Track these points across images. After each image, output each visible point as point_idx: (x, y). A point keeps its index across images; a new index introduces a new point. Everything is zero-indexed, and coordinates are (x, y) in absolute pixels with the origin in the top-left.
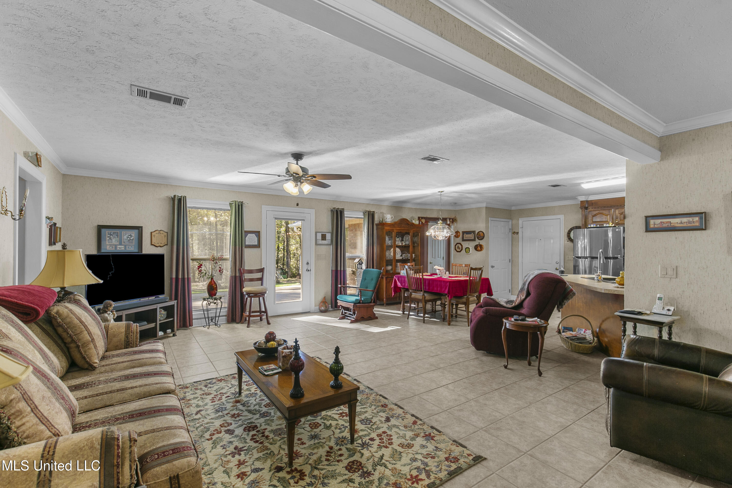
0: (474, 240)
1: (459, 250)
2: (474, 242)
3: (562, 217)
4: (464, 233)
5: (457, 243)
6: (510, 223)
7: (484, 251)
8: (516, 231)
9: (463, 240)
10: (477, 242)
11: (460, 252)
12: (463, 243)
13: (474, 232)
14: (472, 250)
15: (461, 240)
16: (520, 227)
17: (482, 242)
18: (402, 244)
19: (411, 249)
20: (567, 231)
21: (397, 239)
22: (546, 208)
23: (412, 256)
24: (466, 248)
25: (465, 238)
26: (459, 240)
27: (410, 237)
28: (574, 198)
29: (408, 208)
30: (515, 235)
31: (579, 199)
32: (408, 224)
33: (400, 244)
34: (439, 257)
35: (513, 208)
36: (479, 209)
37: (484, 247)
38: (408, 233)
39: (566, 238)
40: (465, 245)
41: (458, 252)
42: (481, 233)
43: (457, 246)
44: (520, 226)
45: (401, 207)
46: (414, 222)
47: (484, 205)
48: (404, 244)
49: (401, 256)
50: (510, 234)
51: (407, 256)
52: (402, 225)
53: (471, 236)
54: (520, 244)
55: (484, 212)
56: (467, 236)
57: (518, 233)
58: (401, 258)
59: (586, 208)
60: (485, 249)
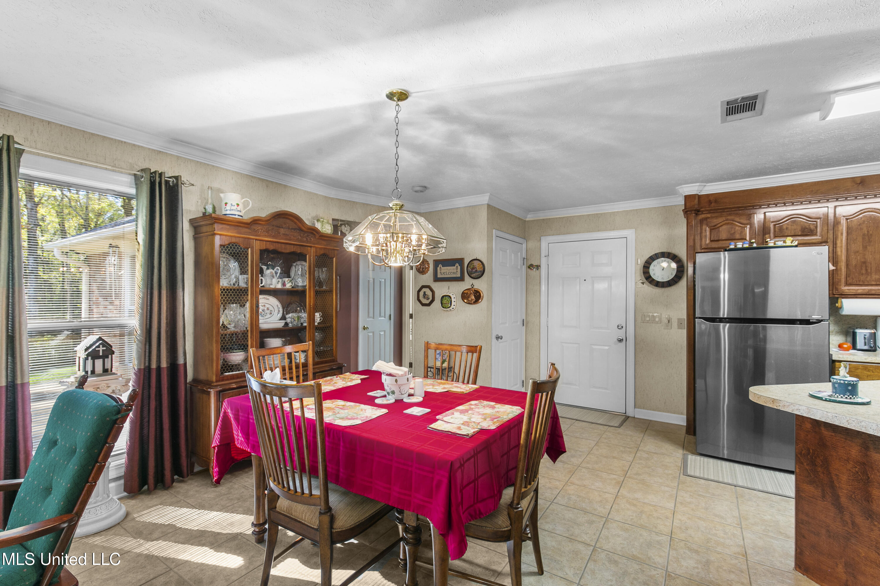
0: (461, 279)
1: (427, 302)
2: (460, 283)
3: (630, 233)
4: (437, 263)
5: (423, 287)
6: (524, 246)
7: (483, 303)
8: (535, 263)
9: (437, 279)
10: (468, 283)
11: (429, 305)
12: (436, 286)
13: (461, 261)
14: (456, 300)
15: (432, 278)
16: (543, 255)
17: (480, 284)
18: (284, 284)
19: (309, 299)
20: (641, 262)
21: (268, 272)
22: (597, 216)
23: (311, 318)
24: (443, 297)
25: (439, 276)
26: (427, 278)
27: (307, 264)
28: (670, 191)
29: (305, 192)
30: (534, 272)
31: (681, 191)
32: (301, 230)
33: (279, 286)
34: (383, 314)
35: (530, 217)
36: (472, 209)
37: (484, 293)
38: (302, 257)
39: (640, 277)
40: (441, 289)
41: (423, 305)
42: (476, 263)
43: (421, 293)
44: (544, 253)
45: (285, 186)
46: (318, 226)
47: (484, 199)
48: (288, 286)
49: (283, 318)
50: (524, 268)
51: (299, 318)
52: (282, 231)
53: (453, 271)
54: (543, 288)
55: (483, 215)
56: (445, 271)
57: (538, 267)
58: (280, 325)
59: (697, 212)
60: (485, 299)
